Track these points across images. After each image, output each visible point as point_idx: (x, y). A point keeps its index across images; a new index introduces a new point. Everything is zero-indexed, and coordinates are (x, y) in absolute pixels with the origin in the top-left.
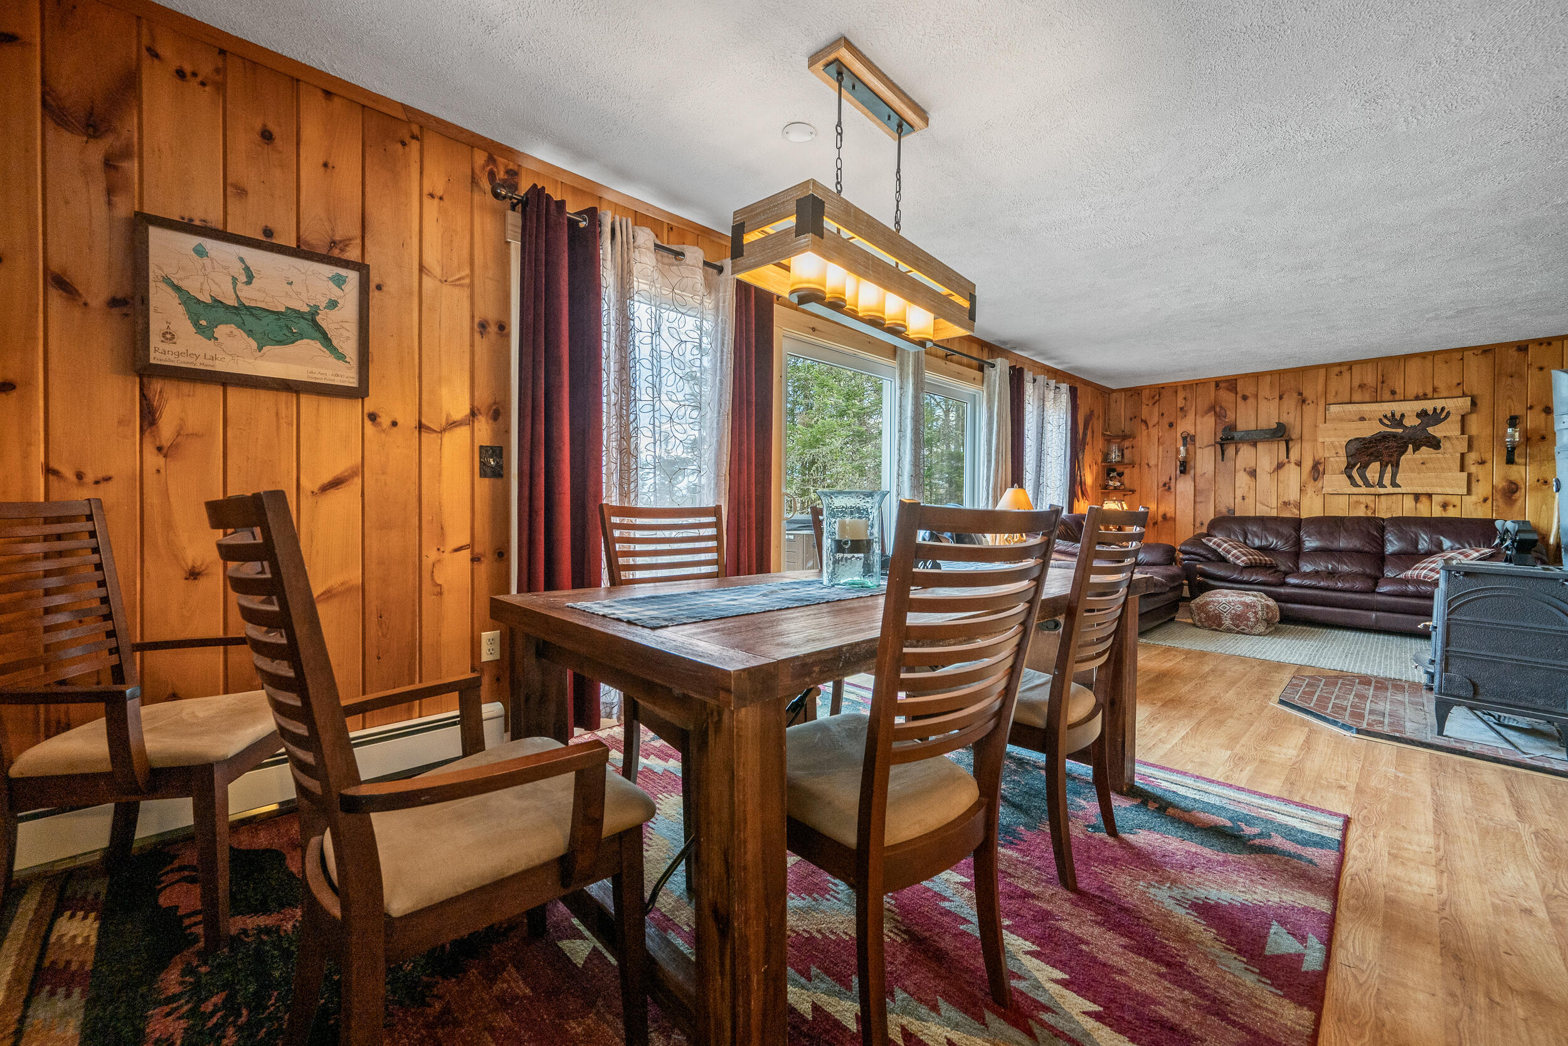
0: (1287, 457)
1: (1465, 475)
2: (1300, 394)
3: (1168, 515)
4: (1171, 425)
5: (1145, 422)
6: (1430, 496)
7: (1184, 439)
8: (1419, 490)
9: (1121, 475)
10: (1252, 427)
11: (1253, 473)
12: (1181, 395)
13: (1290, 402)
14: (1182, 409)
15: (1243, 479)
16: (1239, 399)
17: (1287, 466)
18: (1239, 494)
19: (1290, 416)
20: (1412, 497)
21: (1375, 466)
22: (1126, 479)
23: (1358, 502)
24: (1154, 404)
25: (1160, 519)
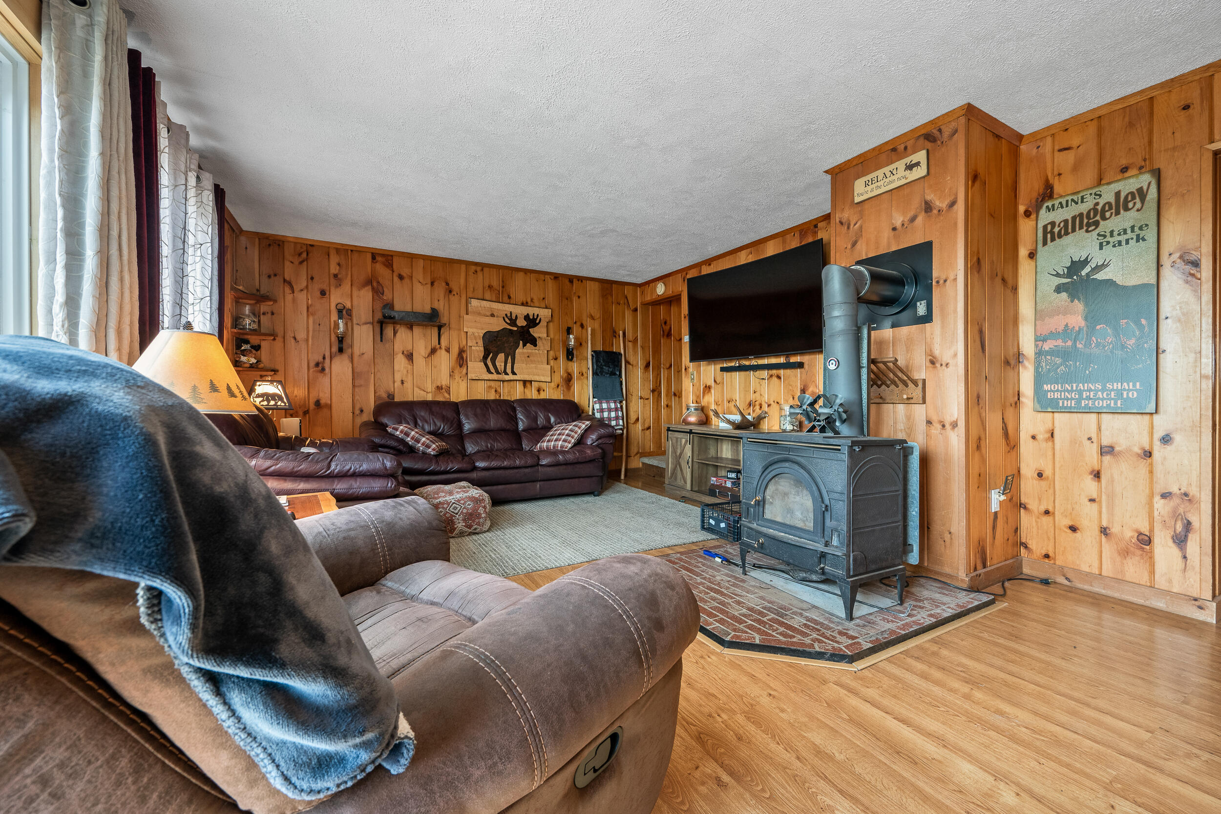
0: (439, 343)
1: (549, 367)
2: (447, 284)
3: (322, 402)
4: (323, 293)
5: (290, 283)
6: (531, 382)
7: (340, 312)
8: (527, 378)
9: (257, 348)
10: (408, 308)
11: (410, 357)
12: (334, 259)
13: (440, 290)
14: (336, 276)
15: (400, 362)
16: (396, 279)
17: (439, 351)
18: (398, 378)
19: (440, 306)
20: (521, 383)
21: (501, 357)
22: (264, 354)
23: (490, 387)
24: (301, 263)
25: (312, 406)
